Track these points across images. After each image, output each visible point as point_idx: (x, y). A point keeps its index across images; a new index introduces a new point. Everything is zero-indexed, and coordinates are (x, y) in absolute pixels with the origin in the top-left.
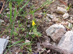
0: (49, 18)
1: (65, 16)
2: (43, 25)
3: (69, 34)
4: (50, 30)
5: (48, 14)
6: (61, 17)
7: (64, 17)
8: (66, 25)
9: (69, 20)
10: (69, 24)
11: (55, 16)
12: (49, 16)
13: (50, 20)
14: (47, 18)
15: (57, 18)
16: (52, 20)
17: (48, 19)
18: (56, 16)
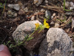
0: (13, 10)
1: (38, 2)
2: (5, 27)
3: (55, 37)
4: (18, 36)
5: (9, 5)
6: (31, 3)
7: (36, 3)
8: (41, 15)
9: (44, 7)
10: (46, 12)
11: (21, 4)
12: (12, 7)
13: (16, 15)
14: (10, 11)
15: (25, 6)
16: (19, 13)
17: (12, 13)
18: (23, 4)
